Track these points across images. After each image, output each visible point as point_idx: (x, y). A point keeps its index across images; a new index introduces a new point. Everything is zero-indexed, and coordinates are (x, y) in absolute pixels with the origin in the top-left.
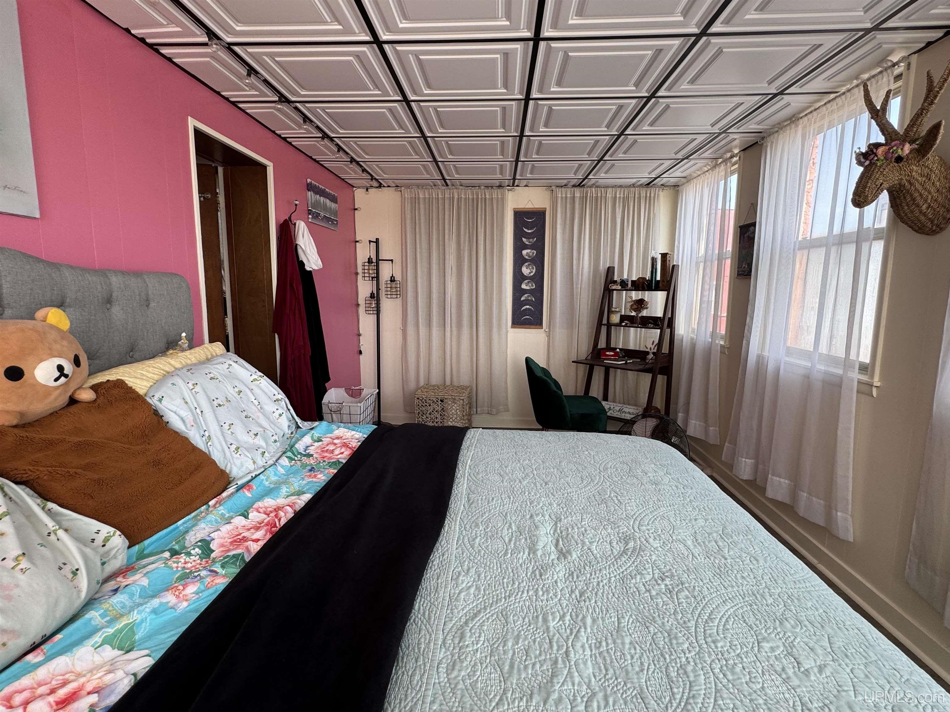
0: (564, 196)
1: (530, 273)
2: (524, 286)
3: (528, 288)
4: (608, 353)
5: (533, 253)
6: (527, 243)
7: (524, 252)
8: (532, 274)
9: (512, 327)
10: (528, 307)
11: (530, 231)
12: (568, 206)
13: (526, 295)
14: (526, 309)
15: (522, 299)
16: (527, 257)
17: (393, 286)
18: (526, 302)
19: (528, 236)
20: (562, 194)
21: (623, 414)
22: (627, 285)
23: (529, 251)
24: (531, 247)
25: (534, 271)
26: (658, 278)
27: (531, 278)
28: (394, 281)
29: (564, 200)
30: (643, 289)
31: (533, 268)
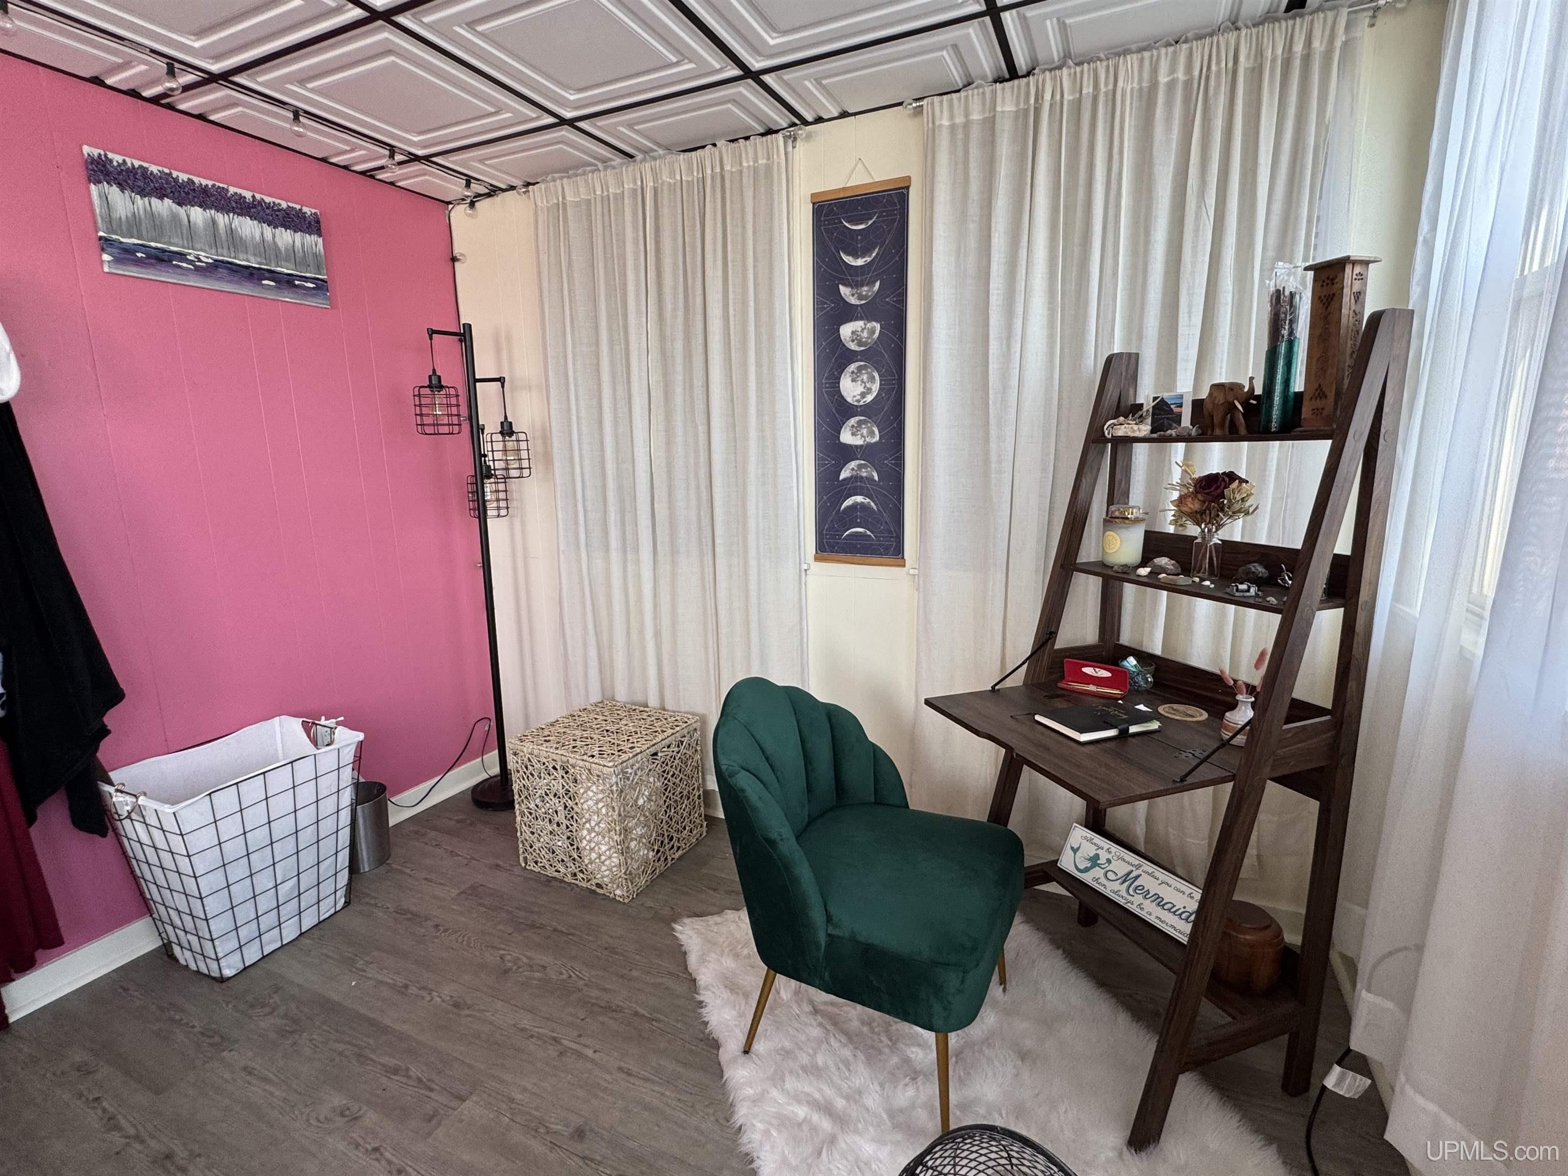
0: (960, 120)
1: (863, 395)
2: (846, 437)
3: (858, 441)
4: (1088, 670)
5: (872, 332)
6: (853, 301)
7: (846, 331)
8: (869, 398)
9: (817, 559)
10: (859, 499)
11: (860, 262)
12: (975, 152)
13: (853, 464)
14: (854, 507)
15: (843, 476)
16: (853, 346)
17: (510, 445)
18: (855, 485)
19: (855, 277)
20: (952, 117)
21: (1138, 899)
22: (1178, 419)
23: (858, 325)
24: (865, 312)
25: (876, 387)
26: (1298, 384)
27: (868, 411)
28: (511, 433)
29: (960, 136)
30: (1232, 435)
31: (872, 379)
